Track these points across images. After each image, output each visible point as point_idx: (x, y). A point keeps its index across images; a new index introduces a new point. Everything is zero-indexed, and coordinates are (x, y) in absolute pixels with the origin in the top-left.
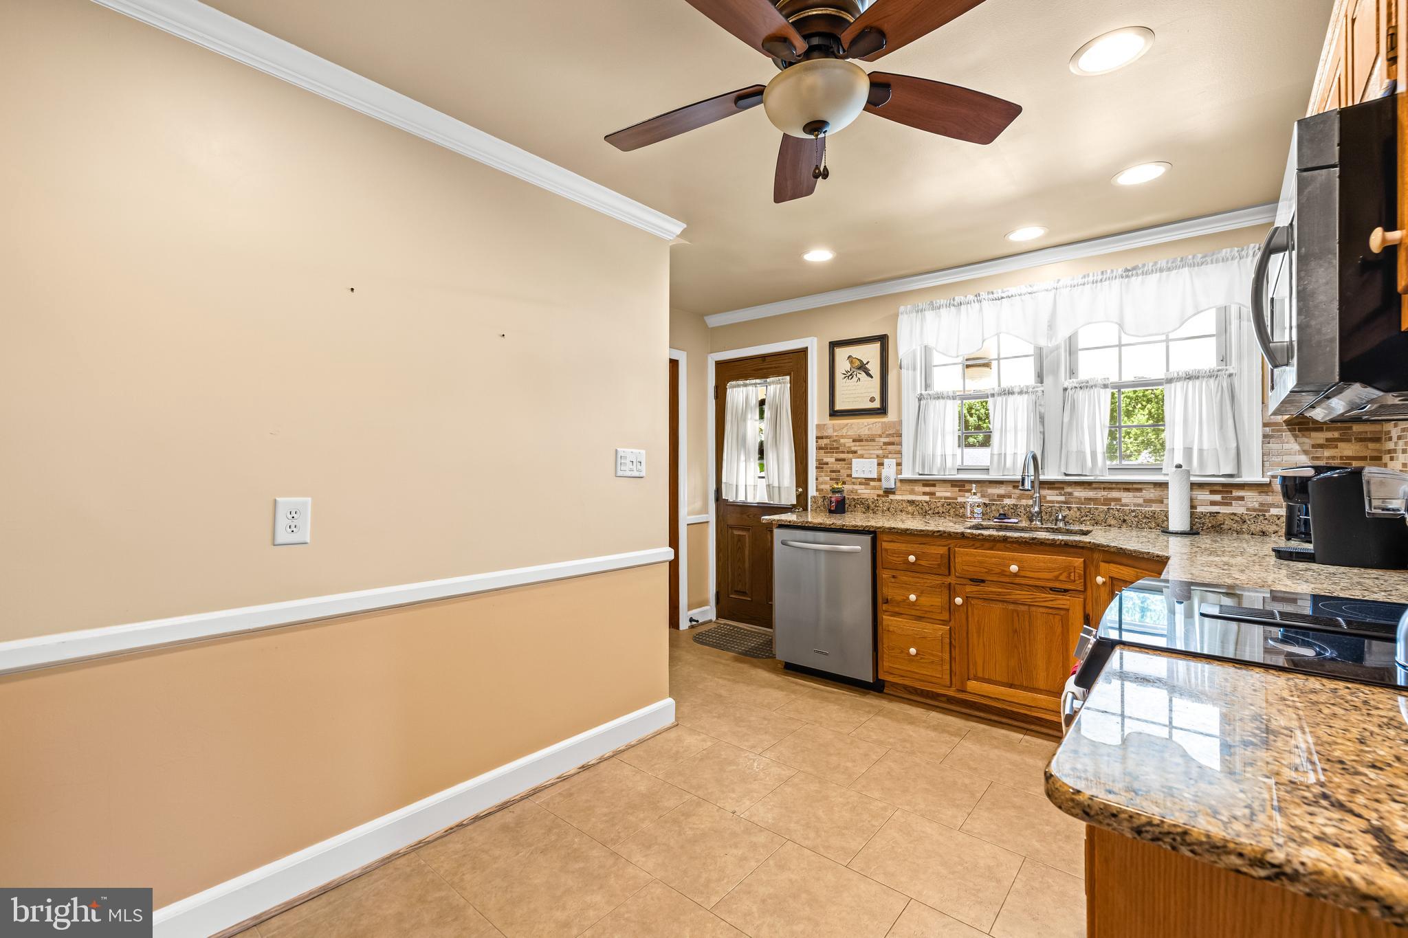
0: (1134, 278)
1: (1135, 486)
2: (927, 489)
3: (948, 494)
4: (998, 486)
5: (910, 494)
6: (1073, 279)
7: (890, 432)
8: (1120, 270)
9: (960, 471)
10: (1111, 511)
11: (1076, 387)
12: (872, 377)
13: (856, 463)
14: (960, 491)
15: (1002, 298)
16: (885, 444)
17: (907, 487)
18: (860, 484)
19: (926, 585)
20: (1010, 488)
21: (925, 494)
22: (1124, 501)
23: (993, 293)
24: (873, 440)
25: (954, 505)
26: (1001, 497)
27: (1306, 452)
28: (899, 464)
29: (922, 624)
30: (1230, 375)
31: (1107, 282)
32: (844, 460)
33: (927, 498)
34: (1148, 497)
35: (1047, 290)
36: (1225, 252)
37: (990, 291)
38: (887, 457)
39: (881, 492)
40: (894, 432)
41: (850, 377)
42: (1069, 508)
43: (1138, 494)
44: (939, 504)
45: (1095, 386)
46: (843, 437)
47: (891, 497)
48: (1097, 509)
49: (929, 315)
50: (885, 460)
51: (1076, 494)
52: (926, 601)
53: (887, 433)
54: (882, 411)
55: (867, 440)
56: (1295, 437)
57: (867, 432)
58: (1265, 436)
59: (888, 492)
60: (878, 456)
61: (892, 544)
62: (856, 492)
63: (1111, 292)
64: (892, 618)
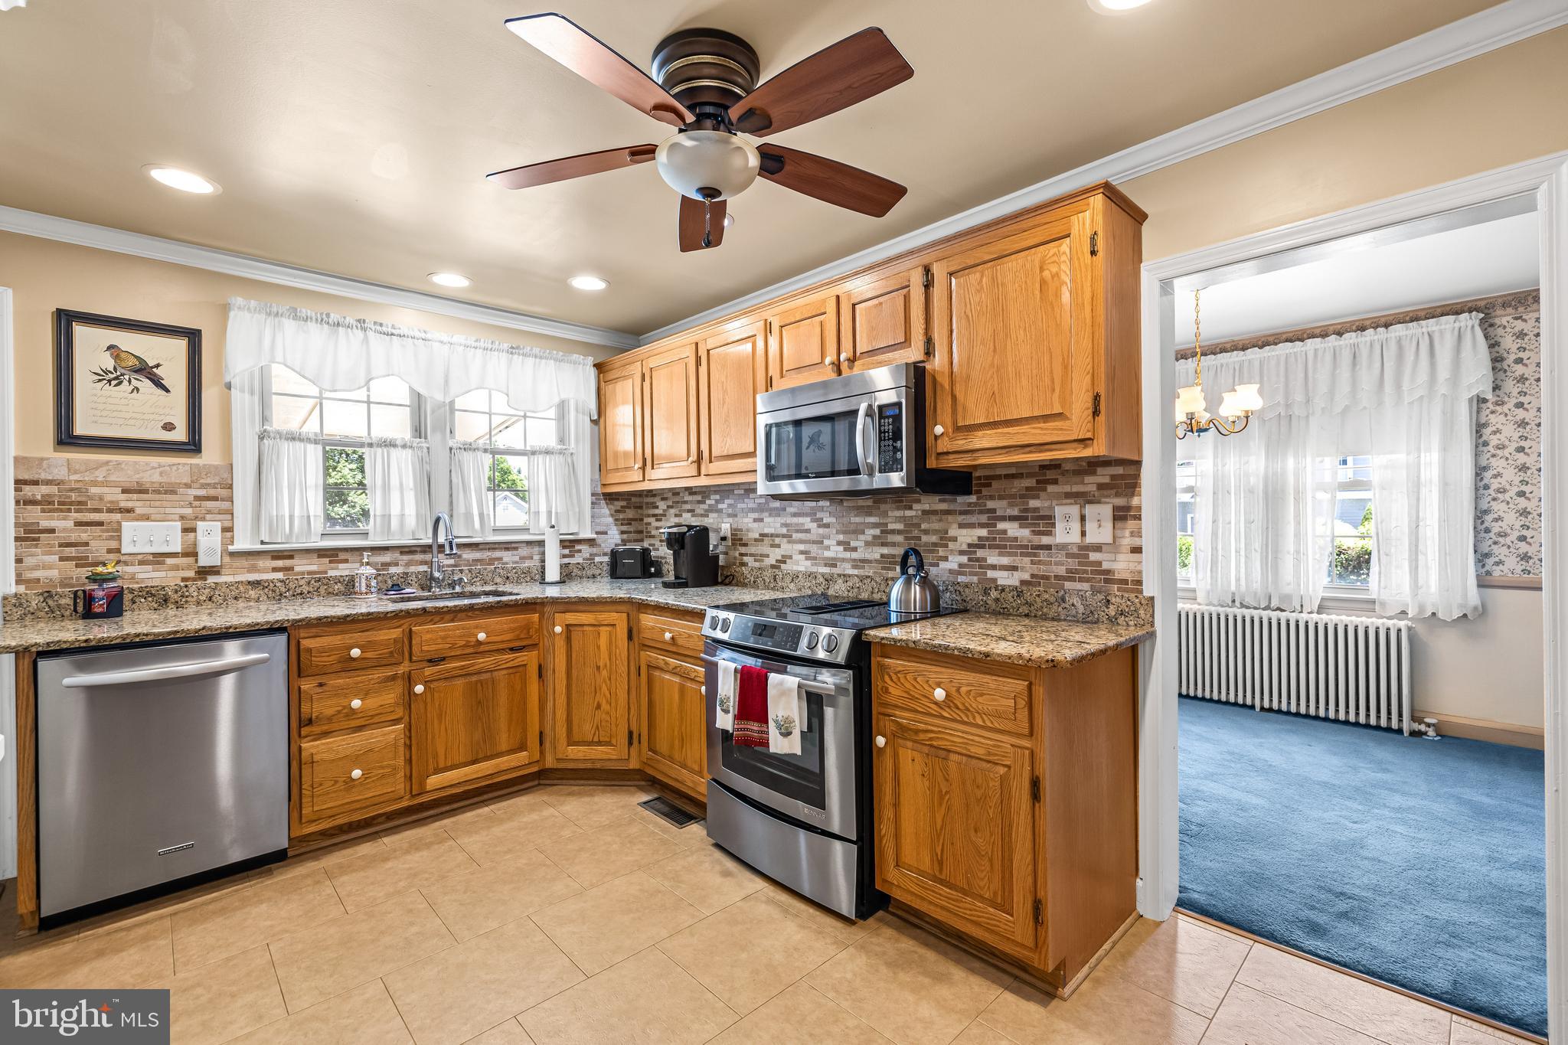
0: (516, 356)
1: (513, 545)
2: (280, 563)
3: (314, 568)
4: (382, 552)
5: (249, 571)
6: (467, 339)
7: (209, 481)
8: (506, 345)
9: (325, 537)
10: (497, 570)
11: (460, 448)
12: (167, 391)
13: (129, 528)
14: (330, 562)
15: (392, 334)
16: (197, 498)
17: (244, 562)
18: (141, 563)
19: (372, 682)
20: (397, 555)
21: (275, 570)
22: (505, 560)
23: (381, 325)
24: (173, 492)
25: (325, 581)
26: (386, 565)
27: (612, 515)
28: (227, 530)
29: (367, 733)
30: (572, 454)
31: (496, 353)
32: (101, 524)
33: (280, 575)
34: (522, 555)
35: (442, 342)
36: (575, 356)
37: (379, 321)
38: (203, 519)
39: (191, 574)
40: (217, 481)
41: (114, 383)
42: (461, 571)
43: (515, 552)
44: (302, 582)
45: (478, 449)
46: (95, 483)
47: (211, 580)
48: (485, 569)
49: (289, 325)
50: (199, 523)
51: (465, 556)
52: (373, 702)
53: (202, 481)
54: (193, 445)
55: (158, 492)
56: (607, 504)
57: (156, 478)
58: (592, 503)
59: (204, 572)
60: (182, 518)
61: (318, 639)
62: (133, 578)
63: (499, 363)
64: (318, 742)
